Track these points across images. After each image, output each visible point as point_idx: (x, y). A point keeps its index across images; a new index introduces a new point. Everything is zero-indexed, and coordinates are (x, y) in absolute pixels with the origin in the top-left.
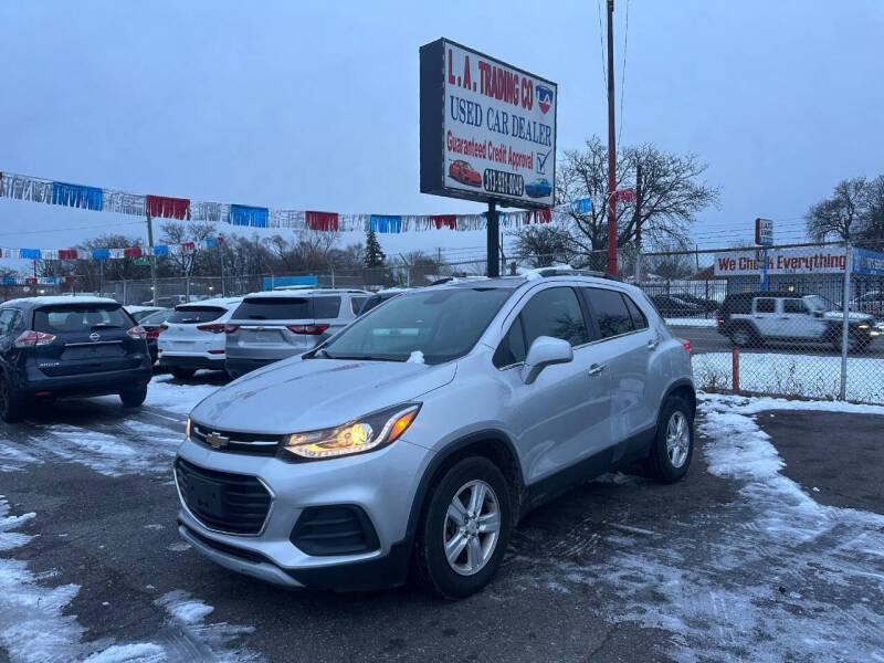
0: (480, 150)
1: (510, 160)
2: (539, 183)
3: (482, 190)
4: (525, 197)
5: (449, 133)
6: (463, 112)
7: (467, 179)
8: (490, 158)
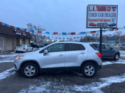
0: (96, 20)
1: (104, 21)
2: (112, 24)
3: (97, 26)
4: (108, 27)
5: (89, 19)
6: (92, 15)
7: (93, 25)
8: (99, 21)
